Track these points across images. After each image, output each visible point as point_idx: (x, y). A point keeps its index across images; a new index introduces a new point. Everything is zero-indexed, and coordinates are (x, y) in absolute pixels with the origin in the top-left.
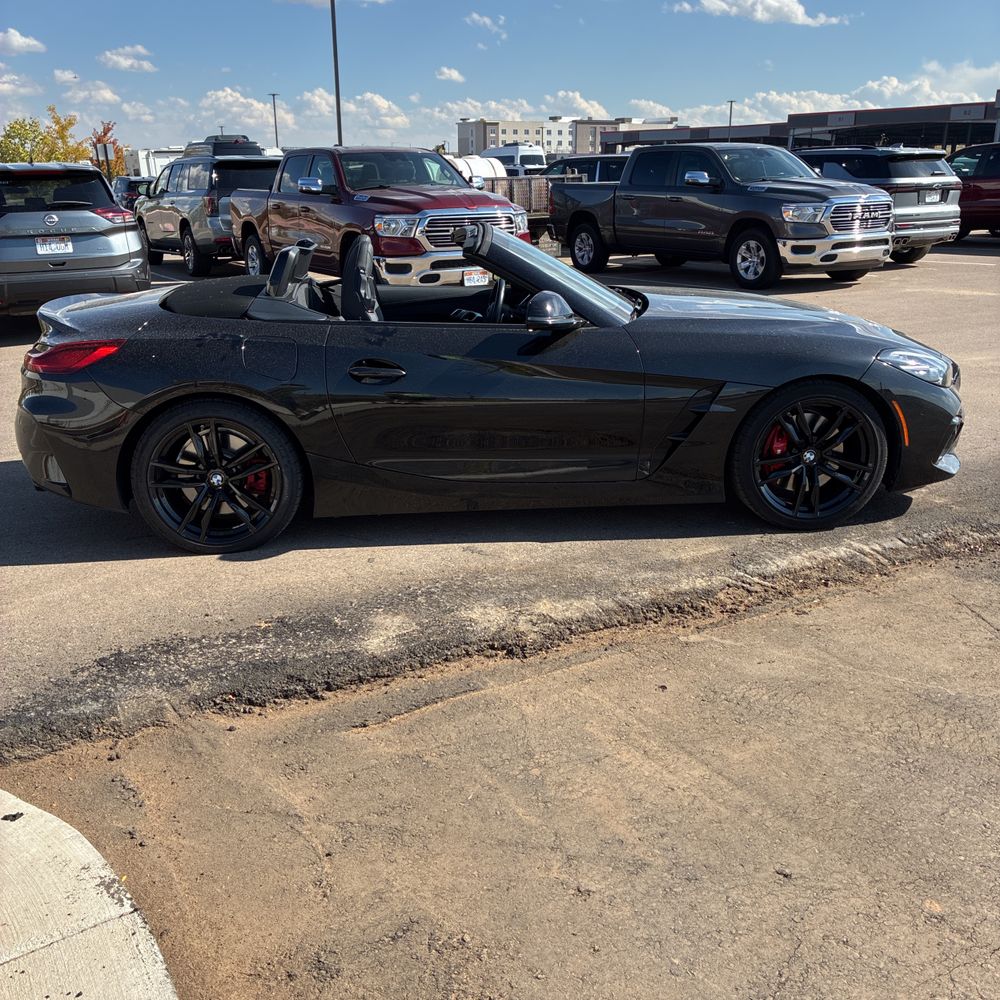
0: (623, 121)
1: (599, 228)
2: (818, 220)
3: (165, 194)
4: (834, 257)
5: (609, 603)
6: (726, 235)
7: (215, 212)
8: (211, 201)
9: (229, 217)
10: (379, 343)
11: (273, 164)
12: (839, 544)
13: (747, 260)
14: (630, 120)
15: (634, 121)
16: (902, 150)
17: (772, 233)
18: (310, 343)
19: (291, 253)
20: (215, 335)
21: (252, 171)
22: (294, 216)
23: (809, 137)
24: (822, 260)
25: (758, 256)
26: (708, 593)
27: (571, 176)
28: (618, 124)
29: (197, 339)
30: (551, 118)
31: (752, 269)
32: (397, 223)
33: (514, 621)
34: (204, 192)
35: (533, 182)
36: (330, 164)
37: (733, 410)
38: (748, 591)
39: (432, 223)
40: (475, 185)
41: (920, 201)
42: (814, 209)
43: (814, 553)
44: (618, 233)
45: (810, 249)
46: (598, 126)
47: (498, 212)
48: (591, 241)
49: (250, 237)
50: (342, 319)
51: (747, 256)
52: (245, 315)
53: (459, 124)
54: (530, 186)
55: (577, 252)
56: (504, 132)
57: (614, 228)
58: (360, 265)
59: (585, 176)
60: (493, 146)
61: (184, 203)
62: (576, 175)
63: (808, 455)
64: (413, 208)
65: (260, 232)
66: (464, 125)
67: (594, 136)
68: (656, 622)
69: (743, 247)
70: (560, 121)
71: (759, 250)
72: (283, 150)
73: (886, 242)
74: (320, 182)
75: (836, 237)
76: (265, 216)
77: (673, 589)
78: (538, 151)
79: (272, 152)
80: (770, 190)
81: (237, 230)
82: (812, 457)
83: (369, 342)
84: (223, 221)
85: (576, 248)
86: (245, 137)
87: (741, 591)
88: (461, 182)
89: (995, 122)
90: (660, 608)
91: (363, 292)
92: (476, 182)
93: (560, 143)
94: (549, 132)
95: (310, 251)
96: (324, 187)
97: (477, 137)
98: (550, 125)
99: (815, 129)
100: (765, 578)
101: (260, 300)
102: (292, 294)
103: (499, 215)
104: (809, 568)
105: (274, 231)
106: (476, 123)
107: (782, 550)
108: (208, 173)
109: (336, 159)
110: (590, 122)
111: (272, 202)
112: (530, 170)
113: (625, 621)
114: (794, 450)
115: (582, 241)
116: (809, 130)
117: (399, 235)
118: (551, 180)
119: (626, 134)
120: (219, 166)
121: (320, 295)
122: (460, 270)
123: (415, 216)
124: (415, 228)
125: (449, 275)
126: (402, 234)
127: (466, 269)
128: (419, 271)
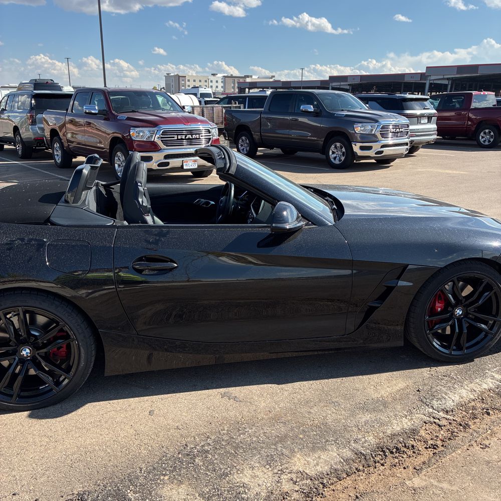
0: (248, 76)
1: (252, 134)
2: (373, 132)
3: (5, 112)
4: (382, 152)
5: (347, 453)
6: (323, 139)
7: (34, 123)
8: (32, 117)
9: (42, 126)
10: (156, 242)
11: (68, 96)
12: (484, 376)
13: (336, 153)
14: (251, 76)
15: (254, 77)
16: (408, 96)
17: (349, 139)
18: (101, 245)
19: (84, 171)
20: (23, 240)
21: (56, 100)
22: (81, 125)
23: (339, 87)
24: (376, 154)
25: (341, 151)
26: (414, 432)
27: (235, 105)
28: (246, 78)
29: (7, 244)
30: (212, 74)
31: (338, 158)
32: (144, 132)
33: (278, 482)
34: (27, 111)
35: (215, 108)
36: (102, 98)
37: (412, 284)
38: (439, 425)
39: (164, 133)
40: (186, 111)
41: (419, 123)
42: (371, 126)
43: (472, 386)
44: (262, 137)
45: (370, 148)
46: (236, 79)
47: (201, 126)
48: (248, 141)
49: (55, 138)
50: (126, 223)
51: (335, 151)
52: (48, 221)
53: (165, 76)
54: (213, 110)
55: (240, 147)
56: (189, 81)
57: (261, 134)
58: (138, 179)
59: (242, 106)
60: (183, 88)
61: (15, 117)
62: (237, 105)
63: (458, 311)
64: (153, 124)
65: (61, 134)
66: (168, 77)
67: (234, 84)
68: (383, 465)
69: (333, 146)
70: (217, 76)
71: (341, 148)
72: (74, 87)
73: (407, 144)
74: (96, 107)
75: (383, 142)
76: (64, 125)
77: (389, 432)
78: (209, 91)
79: (67, 89)
80: (347, 116)
81: (47, 134)
82: (461, 313)
83: (148, 242)
84: (39, 128)
85: (240, 145)
86: (52, 80)
87: (434, 426)
88: (179, 109)
89: (425, 82)
90: (384, 452)
91: (140, 200)
92: (187, 109)
93: (217, 87)
94: (211, 81)
95: (97, 167)
96: (99, 111)
97: (175, 83)
98: (212, 78)
99: (342, 83)
100: (447, 412)
101: (60, 207)
102: (85, 200)
103: (201, 129)
104: (474, 400)
105: (69, 136)
106: (175, 76)
107: (449, 384)
108: (30, 99)
109: (105, 94)
110: (232, 77)
111: (68, 118)
112: (207, 101)
113: (361, 468)
114: (450, 309)
115: (243, 140)
116: (339, 84)
117: (145, 140)
118: (224, 107)
119: (250, 83)
120: (36, 97)
121: (104, 192)
122: (181, 159)
123: (154, 129)
124: (154, 136)
125: (175, 163)
126: (146, 139)
127: (185, 159)
128: (157, 160)
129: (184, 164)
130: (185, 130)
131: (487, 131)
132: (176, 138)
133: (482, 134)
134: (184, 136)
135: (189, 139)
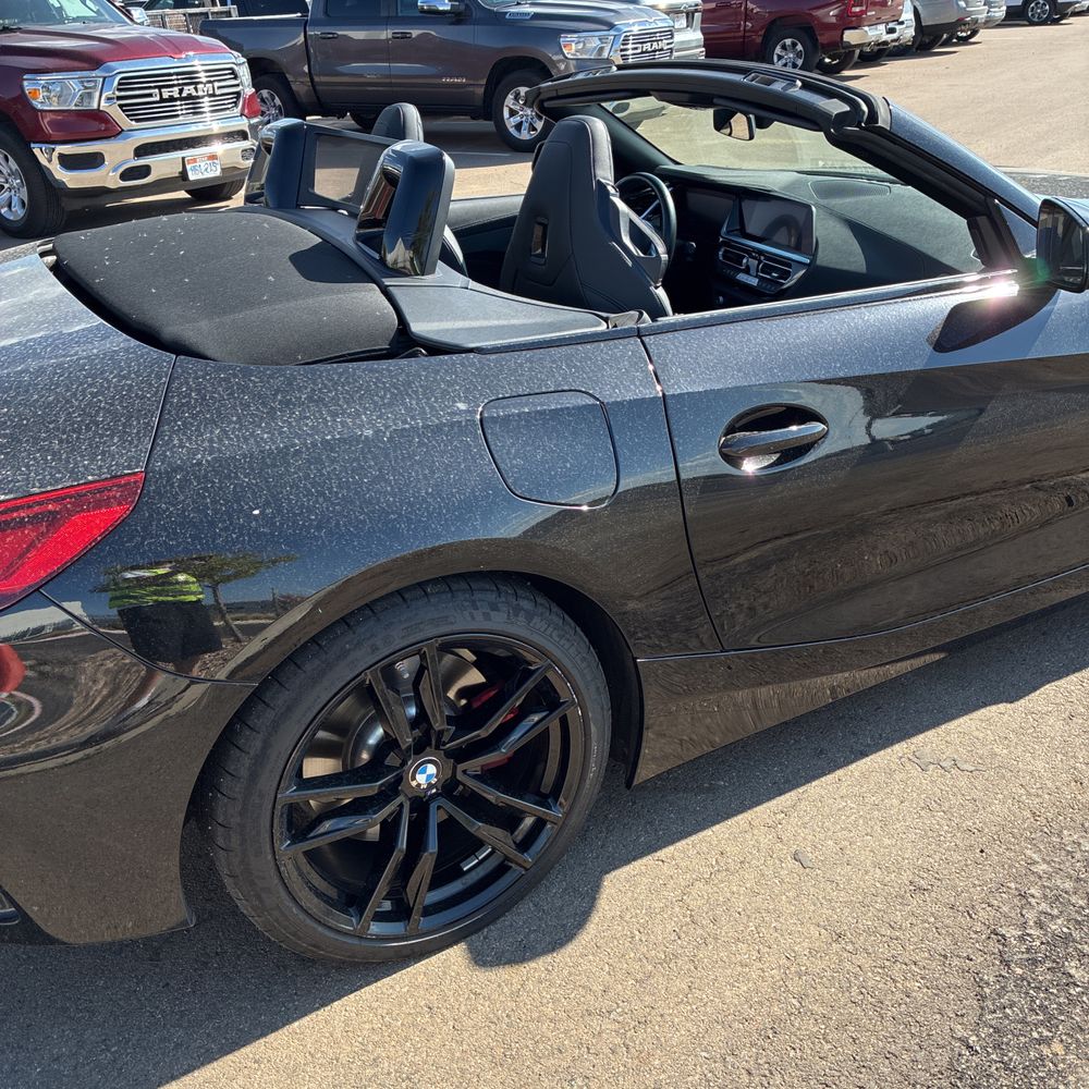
1: (288, 81)
2: (605, 55)
6: (484, 82)
13: (518, 113)
18: (629, 396)
27: (217, 9)
31: (525, 125)
32: (65, 86)
39: (125, 84)
40: (138, 22)
42: (600, 40)
44: (319, 88)
47: (196, 62)
48: (277, 101)
51: (517, 108)
57: (312, 80)
62: (221, 7)
64: (89, 61)
69: (510, 97)
117: (71, 107)
122: (179, 154)
123: (94, 74)
124: (97, 94)
125: (163, 166)
126: (76, 105)
127: (188, 153)
128: (116, 162)
129: (188, 167)
130: (178, 74)
131: (788, 41)
132: (158, 98)
133: (778, 50)
134: (176, 89)
135: (190, 97)
